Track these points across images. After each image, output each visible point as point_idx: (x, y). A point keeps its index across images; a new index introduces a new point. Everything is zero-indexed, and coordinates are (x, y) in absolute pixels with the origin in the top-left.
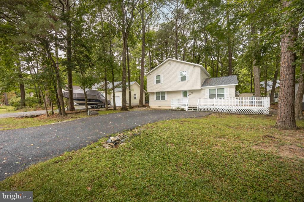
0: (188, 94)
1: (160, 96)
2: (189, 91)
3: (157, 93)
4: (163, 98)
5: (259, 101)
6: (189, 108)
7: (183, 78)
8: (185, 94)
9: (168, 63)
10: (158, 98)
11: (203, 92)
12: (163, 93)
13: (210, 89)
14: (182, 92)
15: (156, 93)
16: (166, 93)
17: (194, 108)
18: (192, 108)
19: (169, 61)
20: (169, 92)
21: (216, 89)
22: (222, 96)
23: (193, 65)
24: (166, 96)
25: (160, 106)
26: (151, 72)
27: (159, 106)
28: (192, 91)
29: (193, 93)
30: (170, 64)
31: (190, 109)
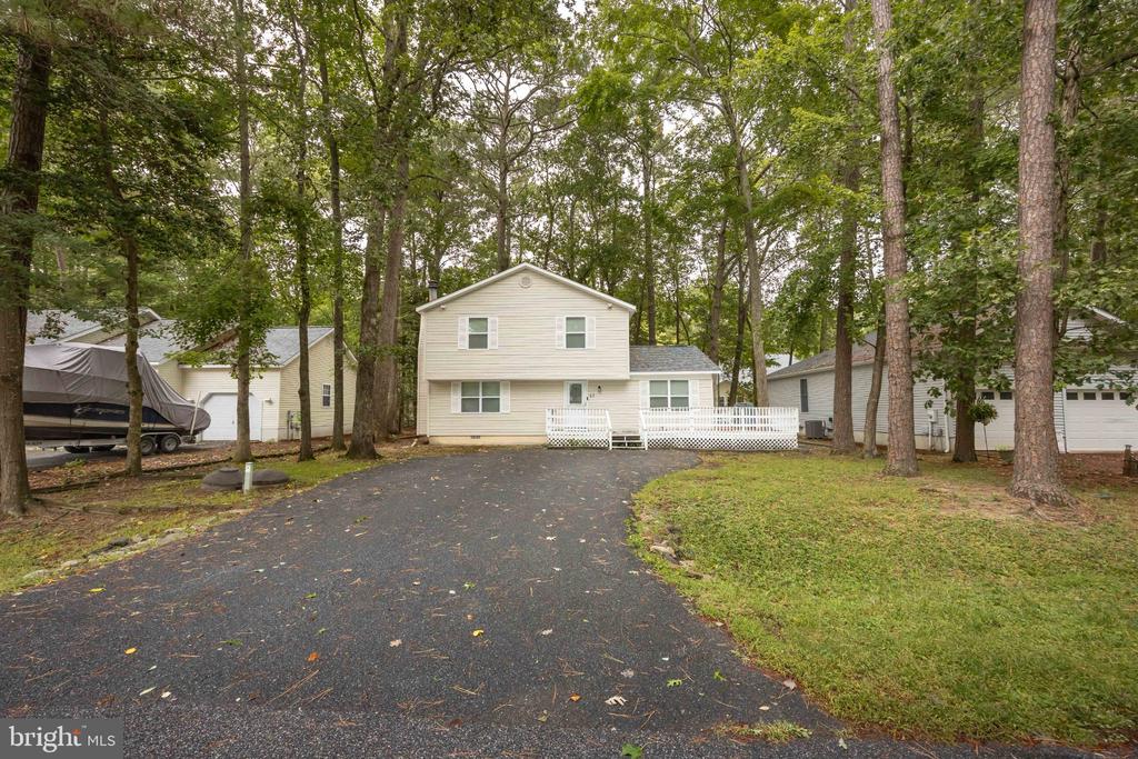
0: (585, 394)
1: (481, 397)
2: (591, 383)
3: (468, 386)
4: (492, 405)
5: (763, 417)
6: (614, 438)
7: (575, 340)
8: (575, 393)
9: (519, 278)
10: (469, 406)
11: (632, 387)
12: (492, 386)
13: (651, 382)
14: (565, 384)
15: (463, 383)
16: (505, 385)
17: (628, 438)
18: (622, 438)
19: (524, 275)
20: (518, 385)
21: (666, 381)
22: (681, 402)
23: (607, 301)
24: (505, 398)
25: (478, 437)
26: (446, 302)
27: (473, 437)
28: (599, 385)
29: (603, 389)
30: (526, 280)
31: (619, 444)
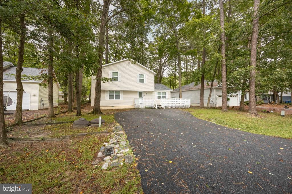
0: (142, 95)
1: (115, 95)
2: (144, 92)
3: (111, 92)
4: (118, 97)
7: (142, 81)
8: (140, 94)
10: (111, 97)
11: (154, 93)
12: (119, 92)
13: (158, 92)
14: (137, 92)
15: (109, 91)
16: (122, 92)
19: (128, 61)
20: (125, 92)
21: (161, 92)
23: (150, 71)
24: (122, 95)
25: (114, 106)
26: (105, 66)
27: (112, 107)
28: (146, 93)
29: (147, 93)
30: (129, 63)
